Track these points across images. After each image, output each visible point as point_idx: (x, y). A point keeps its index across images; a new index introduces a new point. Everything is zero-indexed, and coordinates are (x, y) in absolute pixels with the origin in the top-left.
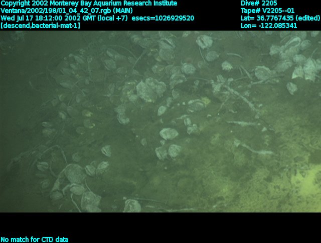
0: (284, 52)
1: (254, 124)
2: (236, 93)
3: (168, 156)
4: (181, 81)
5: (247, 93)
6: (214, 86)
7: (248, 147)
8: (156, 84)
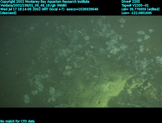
0: (109, 44)
1: (95, 67)
4: (77, 50)
6: (86, 53)
7: (91, 74)
8: (69, 50)
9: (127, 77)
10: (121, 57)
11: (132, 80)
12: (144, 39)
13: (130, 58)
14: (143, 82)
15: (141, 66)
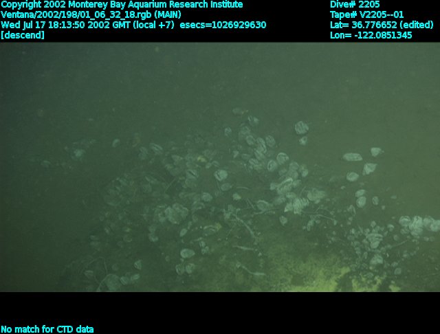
0: (280, 189)
1: (252, 249)
2: (242, 221)
3: (186, 273)
4: (200, 208)
5: (250, 222)
6: (225, 214)
7: (246, 269)
8: (181, 208)
9: (336, 273)
10: (315, 222)
11: (350, 280)
12: (364, 174)
13: (335, 223)
14: (378, 283)
15: (367, 242)
